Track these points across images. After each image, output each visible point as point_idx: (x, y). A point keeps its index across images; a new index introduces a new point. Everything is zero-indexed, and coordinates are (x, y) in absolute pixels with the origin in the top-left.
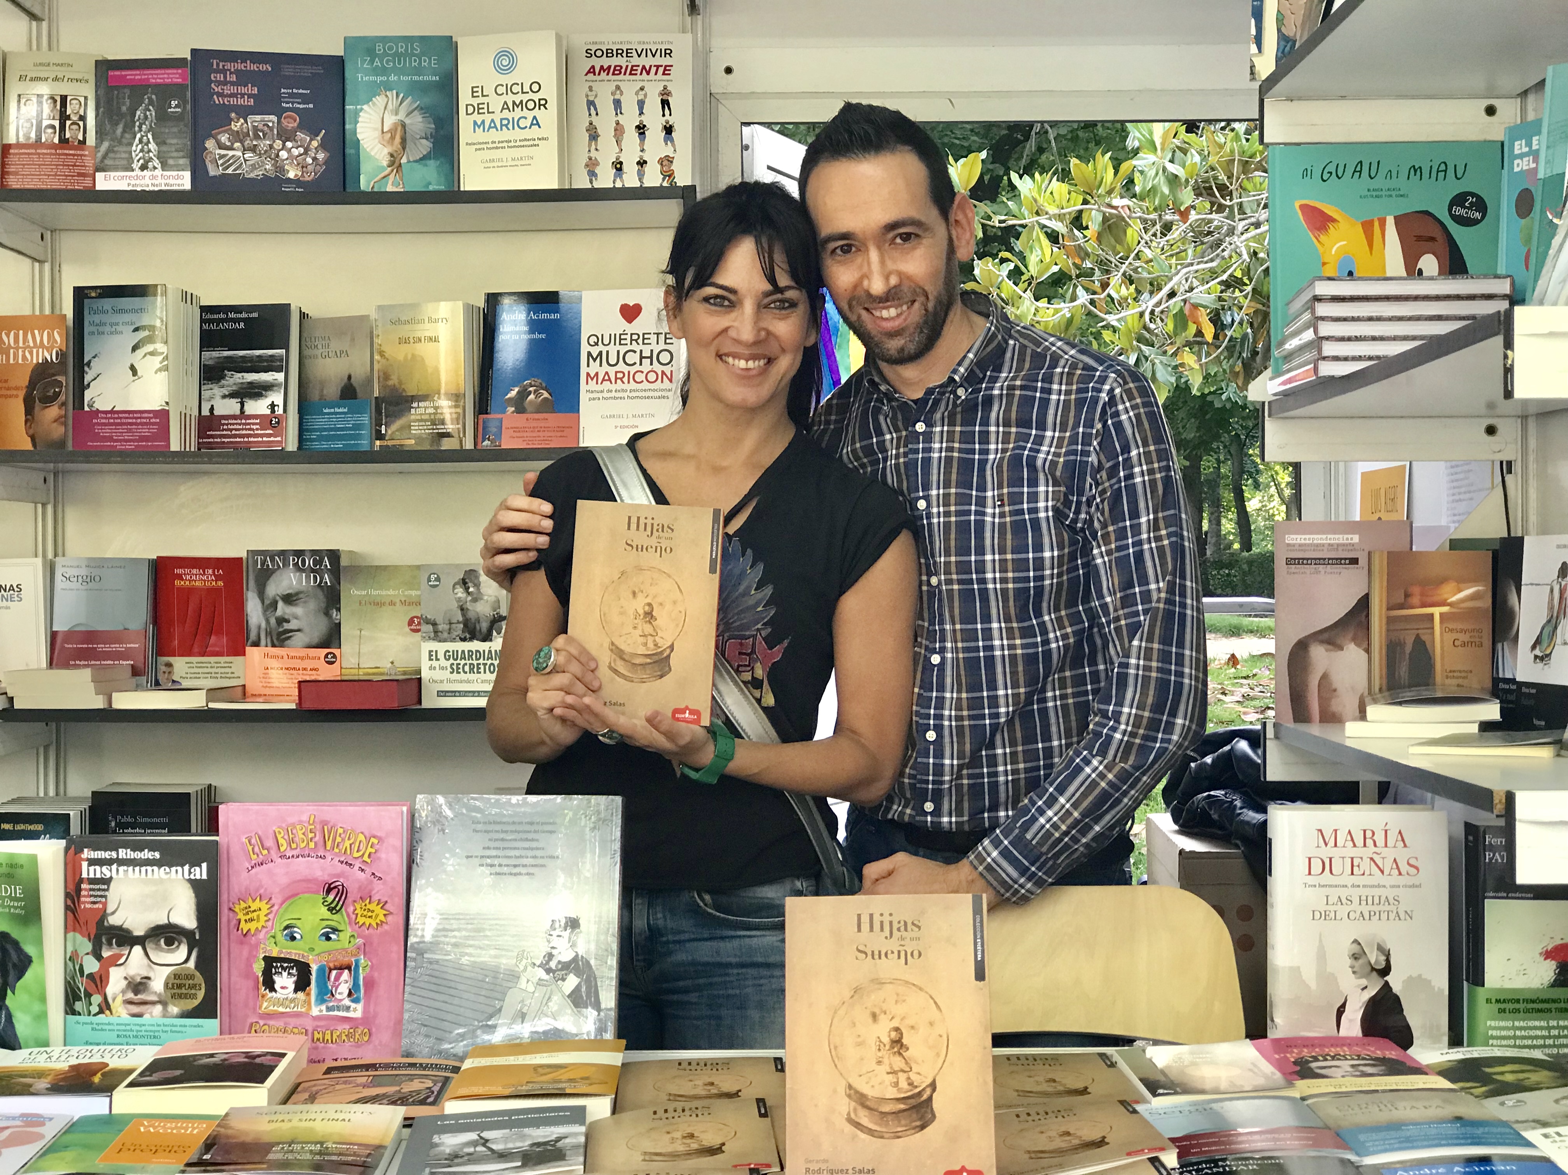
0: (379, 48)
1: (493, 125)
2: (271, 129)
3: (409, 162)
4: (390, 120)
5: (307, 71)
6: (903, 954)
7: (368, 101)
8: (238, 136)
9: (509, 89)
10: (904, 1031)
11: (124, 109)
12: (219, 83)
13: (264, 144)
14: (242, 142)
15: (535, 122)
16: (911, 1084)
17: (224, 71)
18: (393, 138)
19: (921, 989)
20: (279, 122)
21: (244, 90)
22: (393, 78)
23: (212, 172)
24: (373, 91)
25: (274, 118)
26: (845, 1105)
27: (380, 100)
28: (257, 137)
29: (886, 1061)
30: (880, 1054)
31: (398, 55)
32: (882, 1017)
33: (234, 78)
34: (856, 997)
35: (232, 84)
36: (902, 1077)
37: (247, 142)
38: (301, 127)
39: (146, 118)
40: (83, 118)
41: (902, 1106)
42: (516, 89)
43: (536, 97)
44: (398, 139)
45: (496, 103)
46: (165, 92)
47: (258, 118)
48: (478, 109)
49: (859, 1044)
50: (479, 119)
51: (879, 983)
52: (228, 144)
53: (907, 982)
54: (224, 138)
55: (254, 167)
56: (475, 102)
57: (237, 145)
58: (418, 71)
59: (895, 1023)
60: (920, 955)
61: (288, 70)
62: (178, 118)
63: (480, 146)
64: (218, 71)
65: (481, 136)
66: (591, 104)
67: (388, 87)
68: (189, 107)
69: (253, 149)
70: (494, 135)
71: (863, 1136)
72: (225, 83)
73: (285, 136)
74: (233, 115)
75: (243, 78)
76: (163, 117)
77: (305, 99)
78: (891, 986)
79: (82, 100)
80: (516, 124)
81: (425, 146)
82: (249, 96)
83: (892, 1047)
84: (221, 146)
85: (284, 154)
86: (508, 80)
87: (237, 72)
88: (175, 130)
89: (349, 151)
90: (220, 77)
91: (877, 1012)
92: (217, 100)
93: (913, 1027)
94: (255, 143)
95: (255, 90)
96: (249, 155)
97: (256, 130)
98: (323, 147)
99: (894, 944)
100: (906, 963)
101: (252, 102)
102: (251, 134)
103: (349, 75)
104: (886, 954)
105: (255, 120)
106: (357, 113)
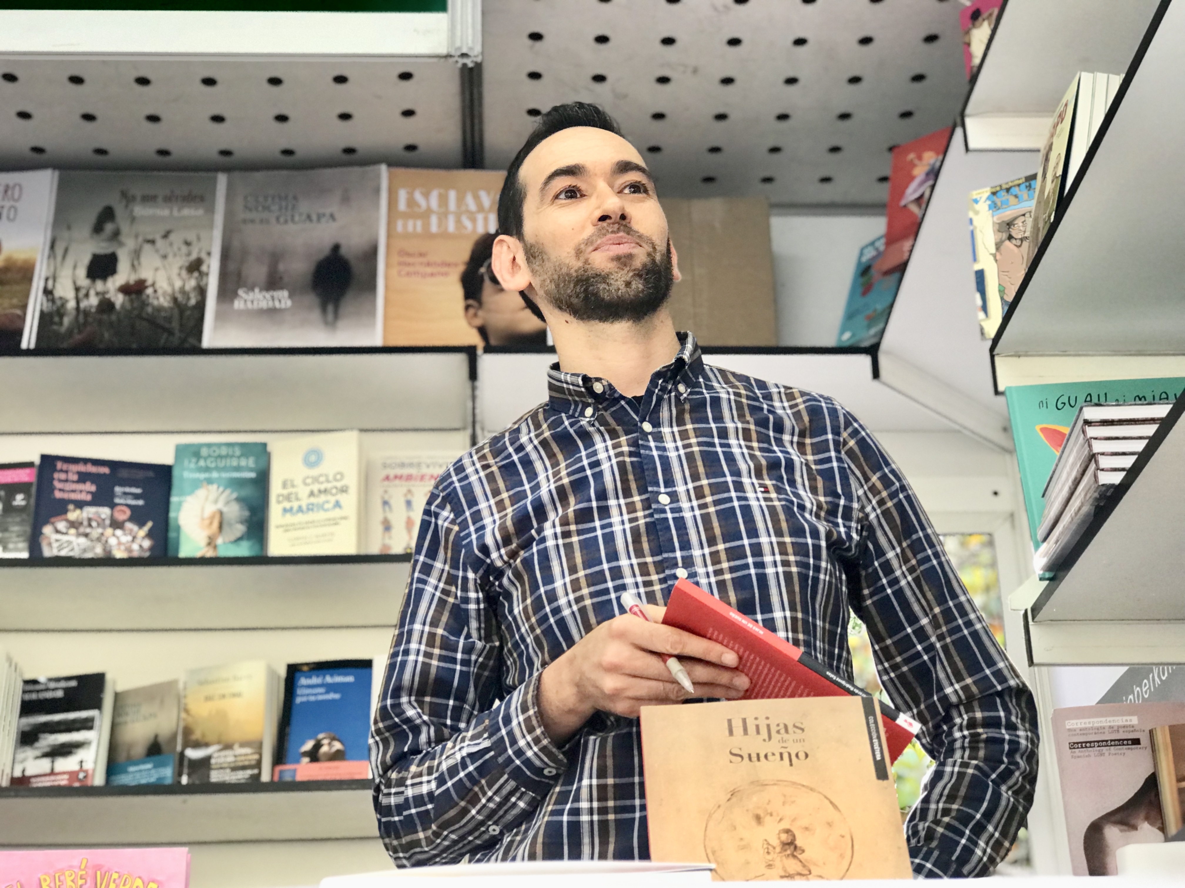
0: (204, 452)
1: (300, 509)
2: (103, 519)
3: (224, 543)
4: (210, 509)
5: (140, 474)
6: (786, 756)
7: (191, 492)
8: (73, 525)
9: (316, 480)
10: (796, 833)
12: (60, 481)
13: (95, 533)
14: (77, 528)
15: (338, 505)
17: (66, 472)
18: (211, 523)
19: (812, 789)
20: (112, 514)
21: (83, 487)
22: (215, 475)
23: (48, 552)
24: (196, 485)
25: (107, 511)
27: (201, 493)
28: (91, 526)
29: (778, 863)
30: (769, 857)
31: (220, 457)
32: (768, 819)
33: (75, 477)
34: (734, 799)
35: (74, 482)
37: (82, 530)
38: (131, 519)
42: (322, 479)
43: (339, 485)
44: (216, 524)
45: (303, 492)
46: (13, 489)
47: (93, 510)
48: (288, 498)
49: (743, 848)
50: (287, 505)
51: (761, 785)
52: (64, 530)
53: (794, 783)
54: (61, 525)
55: (85, 551)
56: (285, 492)
57: (73, 531)
58: (238, 469)
59: (785, 825)
60: (807, 756)
61: (124, 473)
62: (23, 509)
63: (286, 528)
64: (61, 471)
65: (289, 519)
66: (385, 503)
67: (210, 481)
68: (32, 500)
69: (86, 535)
70: (300, 518)
72: (65, 481)
73: (116, 525)
74: (71, 507)
75: (83, 478)
76: (8, 509)
77: (136, 497)
78: (776, 787)
80: (321, 507)
81: (240, 529)
82: (88, 492)
83: (783, 850)
84: (57, 531)
85: (113, 541)
86: (315, 472)
87: (79, 473)
88: (18, 519)
89: (172, 535)
90: (63, 476)
91: (762, 815)
92: (58, 495)
93: (807, 829)
94: (88, 530)
95: (93, 488)
96: (82, 540)
97: (90, 520)
98: (150, 535)
99: (774, 746)
100: (791, 765)
101: (89, 498)
102: (85, 523)
103: (176, 473)
104: (766, 756)
105: (90, 511)
106: (180, 504)
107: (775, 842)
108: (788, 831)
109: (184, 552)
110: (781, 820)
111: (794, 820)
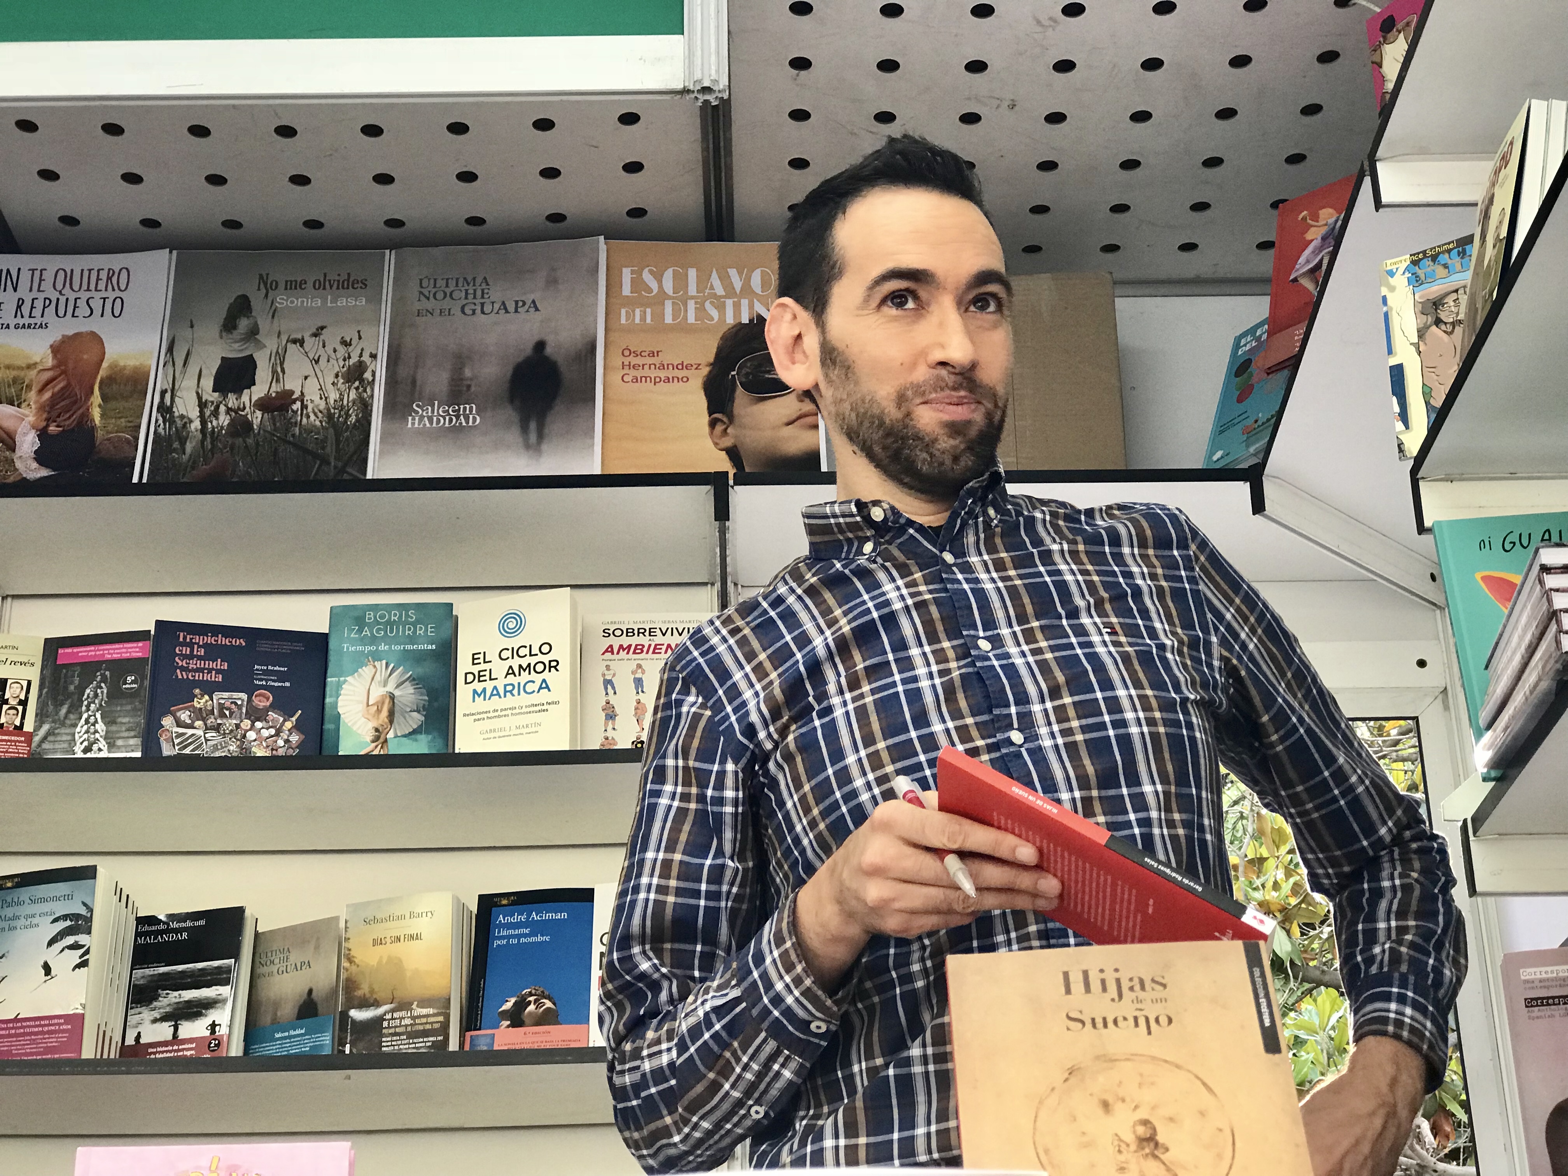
0: (370, 616)
1: (495, 692)
2: (240, 707)
4: (378, 692)
5: (286, 647)
6: (1142, 1022)
8: (201, 715)
9: (515, 653)
10: (1160, 1126)
11: (72, 688)
12: (184, 657)
13: (229, 724)
14: (204, 720)
15: (545, 686)
17: (191, 645)
18: (379, 711)
19: (1178, 1067)
20: (250, 700)
21: (212, 665)
22: (383, 647)
23: (167, 751)
25: (244, 696)
27: (367, 671)
28: (222, 715)
29: (1133, 1166)
30: (1122, 1158)
31: (390, 623)
32: (1118, 1107)
33: (202, 652)
34: (1073, 1080)
35: (200, 658)
37: (211, 721)
38: (273, 707)
39: (96, 695)
40: (24, 703)
42: (522, 652)
43: (546, 659)
44: (385, 713)
45: (499, 668)
48: (480, 677)
49: (1087, 1145)
50: (479, 687)
51: (1108, 1060)
52: (189, 722)
53: (1154, 1058)
55: (215, 748)
56: (475, 669)
57: (199, 723)
58: (412, 640)
59: (1142, 1114)
60: (1170, 1021)
61: (264, 646)
62: (132, 695)
63: (477, 716)
64: (184, 644)
65: (481, 705)
66: (608, 683)
68: (147, 683)
70: (496, 703)
72: (191, 657)
73: (256, 715)
74: (197, 691)
75: (212, 652)
76: (116, 694)
77: (281, 677)
78: (1129, 1064)
79: (25, 684)
80: (522, 689)
81: (417, 718)
82: (218, 672)
83: (1140, 1147)
84: (179, 724)
85: (251, 735)
86: (515, 643)
87: (205, 646)
88: (129, 707)
89: (328, 726)
90: (186, 650)
91: (1111, 1100)
92: (180, 675)
93: (1171, 1119)
94: (220, 721)
95: (225, 666)
96: (212, 734)
97: (222, 708)
98: (298, 727)
99: (1126, 1008)
100: (1149, 1033)
102: (216, 712)
103: (333, 644)
104: (1115, 1022)
105: (222, 697)
106: (339, 686)
107: (1129, 1137)
108: (1145, 1123)
109: (345, 749)
110: (1136, 1107)
111: (1154, 1108)
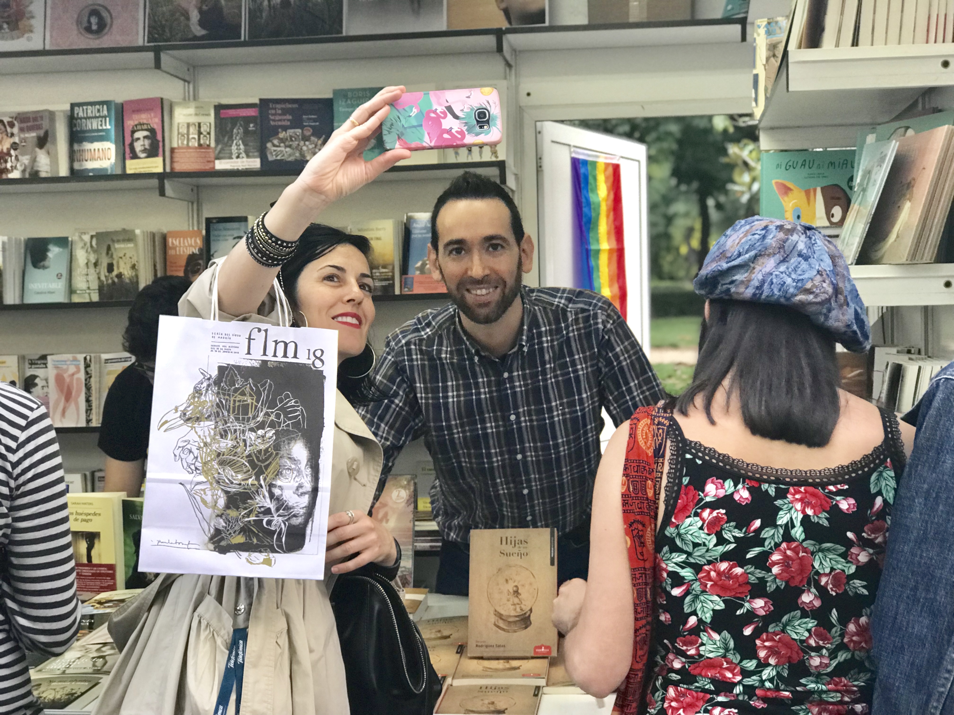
0: (350, 95)
2: (298, 136)
5: (316, 106)
6: (520, 554)
8: (282, 140)
10: (520, 587)
11: (228, 129)
12: (273, 115)
13: (295, 144)
14: (284, 143)
16: (522, 610)
17: (275, 109)
19: (527, 569)
20: (302, 132)
21: (285, 117)
23: (271, 158)
25: (300, 131)
26: (493, 618)
28: (292, 140)
29: (511, 600)
30: (509, 597)
31: (359, 98)
32: (510, 581)
33: (280, 112)
34: (499, 572)
35: (280, 115)
36: (518, 607)
37: (287, 143)
38: (313, 135)
39: (238, 133)
40: (209, 133)
41: (517, 619)
46: (247, 120)
47: (292, 131)
49: (500, 593)
51: (509, 566)
52: (278, 144)
53: (521, 566)
54: (276, 142)
55: (290, 155)
57: (282, 145)
59: (516, 584)
60: (527, 554)
61: (306, 107)
62: (254, 132)
64: (273, 109)
68: (258, 127)
69: (290, 146)
71: (500, 631)
72: (275, 114)
73: (305, 139)
74: (280, 130)
75: (285, 112)
76: (246, 132)
77: (315, 120)
78: (514, 568)
79: (208, 124)
82: (288, 120)
83: (514, 594)
84: (274, 146)
85: (305, 148)
87: (282, 109)
88: (252, 138)
90: (273, 112)
91: (508, 580)
92: (272, 123)
93: (523, 586)
94: (291, 143)
95: (290, 117)
96: (288, 149)
97: (291, 137)
99: (516, 550)
100: (521, 558)
101: (289, 123)
102: (289, 139)
103: (335, 104)
104: (513, 554)
105: (290, 132)
107: (511, 591)
108: (516, 586)
110: (514, 582)
111: (519, 582)
